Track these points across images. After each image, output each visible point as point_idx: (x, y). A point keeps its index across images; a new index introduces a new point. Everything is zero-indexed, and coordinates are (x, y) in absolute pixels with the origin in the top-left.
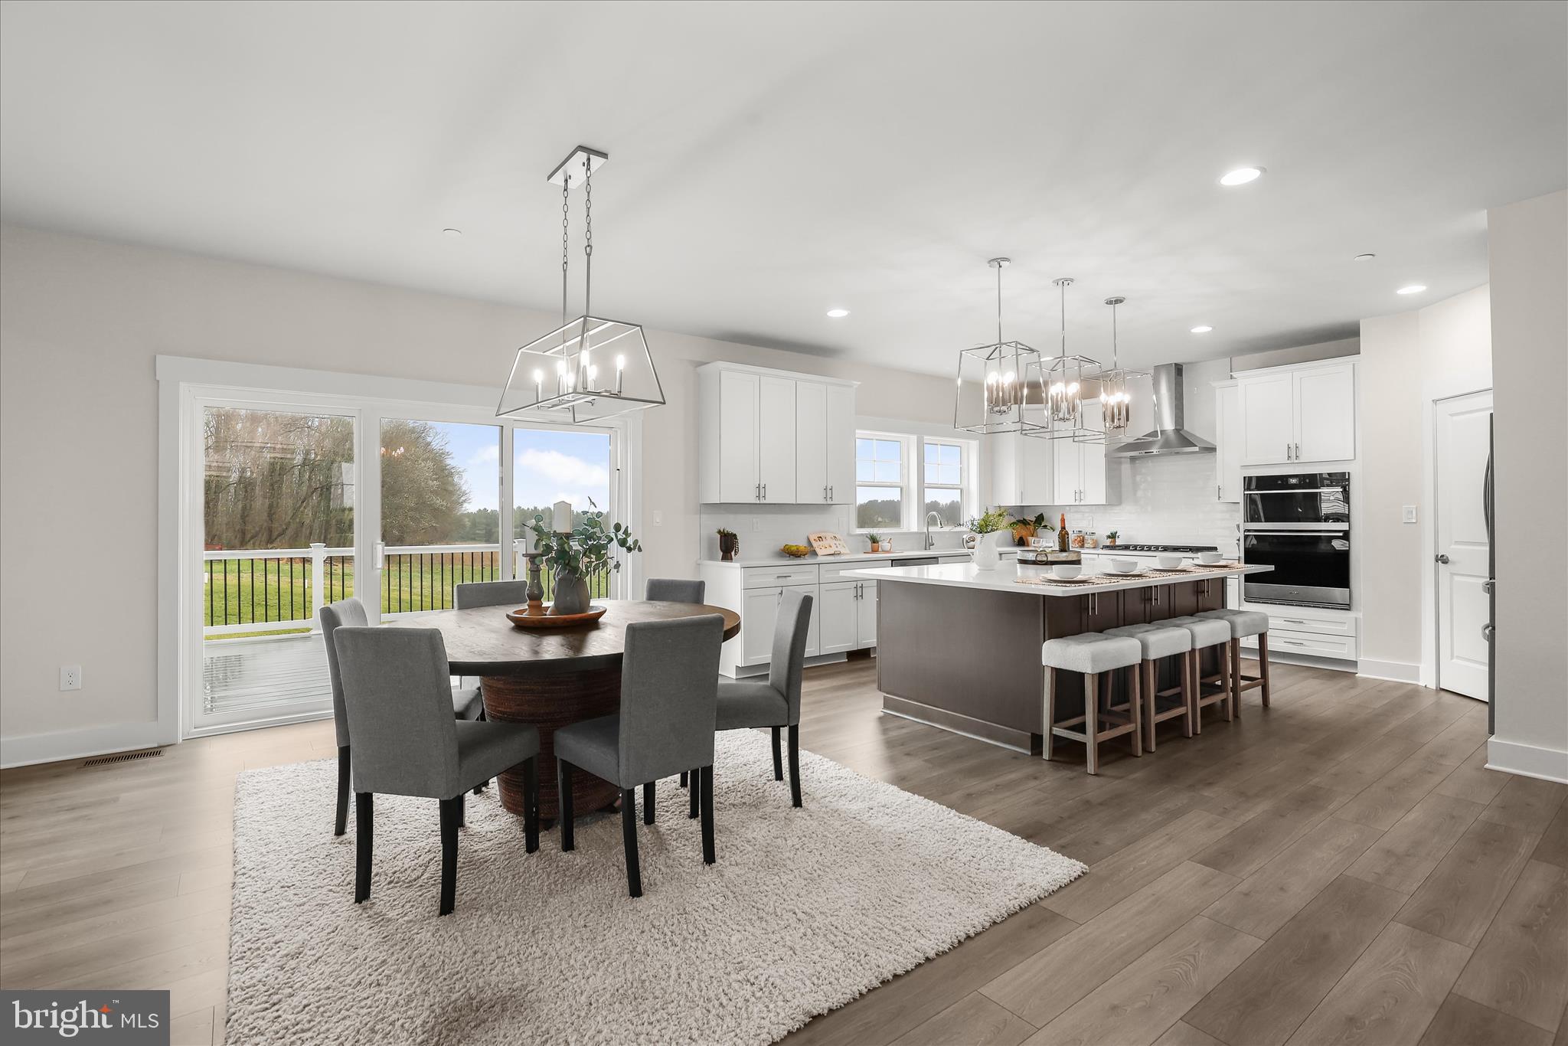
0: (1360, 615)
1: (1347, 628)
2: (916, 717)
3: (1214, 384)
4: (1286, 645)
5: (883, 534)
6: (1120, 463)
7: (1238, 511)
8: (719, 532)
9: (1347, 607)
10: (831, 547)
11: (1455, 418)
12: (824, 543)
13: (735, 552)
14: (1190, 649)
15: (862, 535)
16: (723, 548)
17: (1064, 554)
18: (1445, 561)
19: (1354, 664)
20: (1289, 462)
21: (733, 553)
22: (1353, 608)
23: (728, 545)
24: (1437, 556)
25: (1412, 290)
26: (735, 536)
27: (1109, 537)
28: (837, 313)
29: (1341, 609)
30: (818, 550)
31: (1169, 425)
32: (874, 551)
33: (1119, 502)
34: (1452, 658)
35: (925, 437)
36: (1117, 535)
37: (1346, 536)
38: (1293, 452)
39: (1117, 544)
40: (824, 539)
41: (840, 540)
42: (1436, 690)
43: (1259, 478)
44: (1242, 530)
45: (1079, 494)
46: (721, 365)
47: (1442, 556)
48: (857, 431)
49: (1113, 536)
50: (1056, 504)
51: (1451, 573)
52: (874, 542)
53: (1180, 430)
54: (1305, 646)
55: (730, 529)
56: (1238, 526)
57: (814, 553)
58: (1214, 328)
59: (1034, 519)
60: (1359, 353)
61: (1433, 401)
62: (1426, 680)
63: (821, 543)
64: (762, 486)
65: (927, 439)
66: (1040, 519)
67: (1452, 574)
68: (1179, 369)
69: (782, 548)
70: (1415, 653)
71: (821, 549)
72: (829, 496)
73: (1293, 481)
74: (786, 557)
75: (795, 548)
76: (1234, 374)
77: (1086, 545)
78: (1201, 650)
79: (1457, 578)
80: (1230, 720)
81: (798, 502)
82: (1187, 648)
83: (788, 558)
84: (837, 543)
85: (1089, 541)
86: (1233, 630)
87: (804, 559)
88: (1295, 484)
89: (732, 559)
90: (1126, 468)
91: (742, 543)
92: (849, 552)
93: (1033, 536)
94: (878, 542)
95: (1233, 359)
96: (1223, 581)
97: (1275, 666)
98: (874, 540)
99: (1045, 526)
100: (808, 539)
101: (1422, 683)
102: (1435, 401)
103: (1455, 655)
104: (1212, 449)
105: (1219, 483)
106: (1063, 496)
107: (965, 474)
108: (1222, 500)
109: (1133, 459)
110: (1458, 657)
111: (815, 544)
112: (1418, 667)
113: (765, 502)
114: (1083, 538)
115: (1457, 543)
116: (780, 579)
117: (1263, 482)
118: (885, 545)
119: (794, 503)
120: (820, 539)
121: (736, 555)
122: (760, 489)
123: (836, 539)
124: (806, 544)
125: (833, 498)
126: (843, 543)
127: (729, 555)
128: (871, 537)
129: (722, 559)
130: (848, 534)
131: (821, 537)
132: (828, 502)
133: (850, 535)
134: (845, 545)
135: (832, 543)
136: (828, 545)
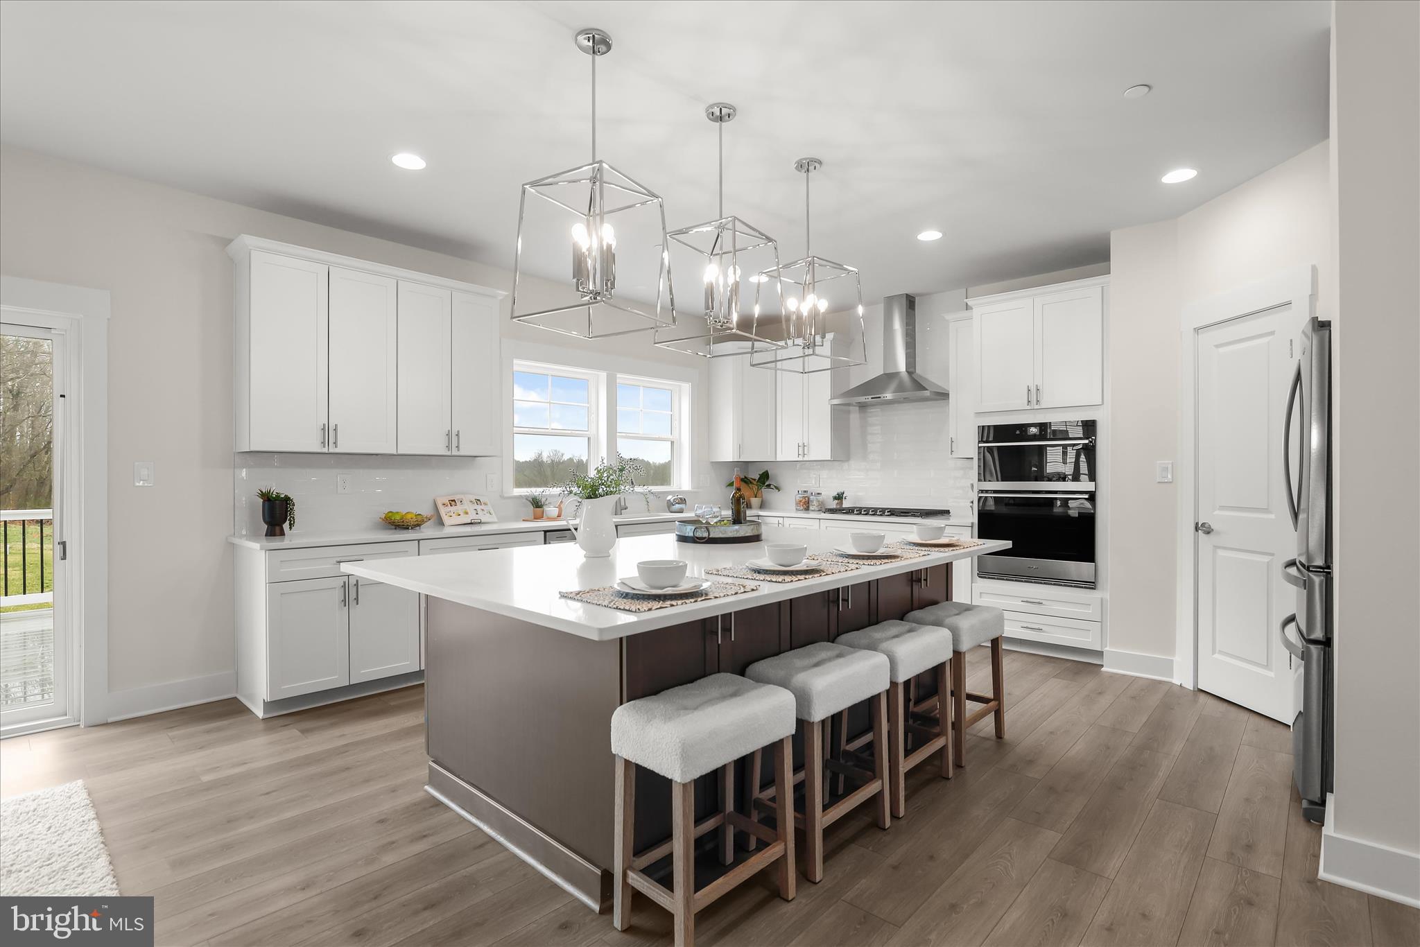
0: (1107, 596)
1: (1091, 612)
3: (948, 317)
4: (1023, 630)
5: (550, 495)
6: (849, 412)
7: (972, 468)
8: (261, 495)
9: (1091, 585)
10: (467, 513)
11: (1221, 350)
12: (459, 508)
13: (290, 524)
14: (888, 686)
15: (521, 497)
16: (267, 519)
17: (737, 527)
18: (1208, 531)
19: (1100, 654)
20: (1029, 407)
21: (286, 526)
22: (1099, 585)
23: (277, 513)
24: (1197, 524)
25: (1179, 176)
26: (288, 500)
27: (835, 498)
28: (409, 161)
29: (1085, 588)
30: (446, 519)
31: (902, 366)
32: (537, 517)
33: (847, 459)
34: (1214, 653)
35: (618, 375)
36: (844, 495)
37: (1092, 497)
38: (1033, 396)
39: (844, 506)
40: (458, 503)
41: (485, 504)
42: (1194, 691)
43: (997, 428)
44: (976, 490)
45: (803, 447)
47: (1203, 525)
48: (516, 361)
49: (839, 497)
50: (778, 460)
51: (1214, 546)
52: (537, 506)
53: (913, 373)
54: (1044, 632)
55: (278, 488)
56: (972, 485)
57: (441, 523)
58: (945, 234)
59: (757, 477)
60: (1110, 273)
61: (1195, 329)
62: (1181, 677)
63: (453, 509)
64: (332, 426)
65: (621, 378)
66: (765, 477)
67: (1216, 547)
68: (910, 302)
69: (383, 516)
70: (1168, 644)
71: (451, 518)
72: (454, 444)
73: (1033, 430)
74: (391, 529)
75: (398, 517)
76: (970, 302)
77: (811, 508)
78: (907, 683)
79: (1221, 553)
80: (950, 776)
81: (399, 452)
82: (882, 685)
83: (394, 531)
84: (478, 508)
85: (815, 503)
86: (956, 640)
87: (419, 530)
88: (1035, 435)
89: (282, 533)
90: (855, 417)
91: (299, 512)
92: (496, 521)
93: (756, 497)
94: (542, 506)
95: (969, 289)
96: (948, 568)
97: (1013, 656)
98: (537, 503)
99: (769, 486)
100: (432, 504)
101: (1176, 681)
102: (1197, 330)
103: (1217, 651)
104: (943, 396)
105: (952, 434)
106: (786, 452)
107: (676, 423)
108: (955, 455)
109: (863, 407)
110: (1220, 652)
111: (443, 511)
112: (1172, 661)
113: (337, 450)
114: (809, 498)
115: (1222, 508)
117: (1002, 432)
118: (551, 510)
119: (395, 453)
120: (453, 503)
121: (291, 528)
122: (328, 432)
123: (479, 502)
124: (426, 511)
125: (461, 446)
126: (489, 508)
127: (277, 529)
128: (533, 499)
129: (266, 535)
130: (500, 496)
131: (454, 501)
132: (455, 452)
133: (502, 497)
134: (492, 511)
135: (471, 508)
136: (464, 511)
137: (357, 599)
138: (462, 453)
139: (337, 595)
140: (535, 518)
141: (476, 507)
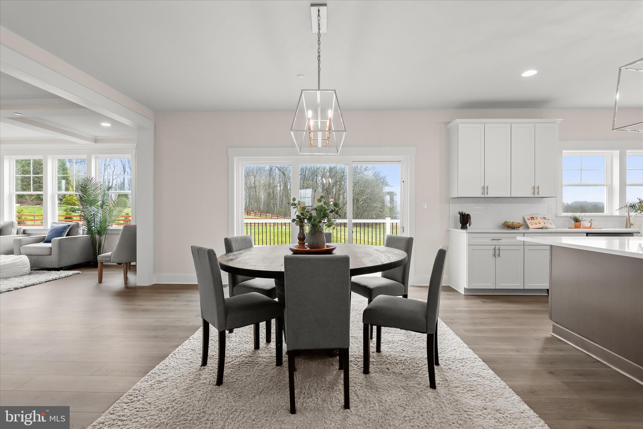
2: (577, 345)
5: (584, 216)
8: (460, 213)
10: (540, 223)
12: (536, 221)
13: (469, 224)
15: (567, 217)
16: (461, 222)
21: (468, 225)
23: (465, 220)
26: (469, 215)
30: (530, 225)
32: (577, 227)
35: (627, 151)
40: (535, 219)
41: (548, 220)
46: (458, 121)
48: (564, 151)
52: (577, 221)
55: (466, 212)
57: (527, 227)
63: (533, 221)
64: (486, 186)
65: (629, 152)
69: (503, 223)
71: (532, 225)
72: (536, 192)
74: (506, 228)
75: (511, 224)
81: (512, 196)
83: (508, 229)
84: (545, 221)
87: (518, 230)
89: (467, 228)
91: (473, 220)
92: (555, 227)
94: (580, 221)
98: (576, 220)
100: (524, 218)
111: (528, 222)
113: (488, 196)
116: (494, 241)
118: (585, 224)
119: (510, 196)
120: (533, 219)
121: (469, 226)
122: (485, 189)
123: (545, 219)
124: (521, 222)
125: (539, 193)
126: (550, 221)
127: (465, 226)
128: (574, 218)
129: (461, 228)
130: (555, 216)
131: (533, 218)
132: (536, 195)
133: (556, 216)
134: (552, 223)
135: (542, 221)
136: (538, 222)
137: (499, 255)
138: (540, 196)
139: (492, 252)
140: (575, 227)
141: (544, 221)
